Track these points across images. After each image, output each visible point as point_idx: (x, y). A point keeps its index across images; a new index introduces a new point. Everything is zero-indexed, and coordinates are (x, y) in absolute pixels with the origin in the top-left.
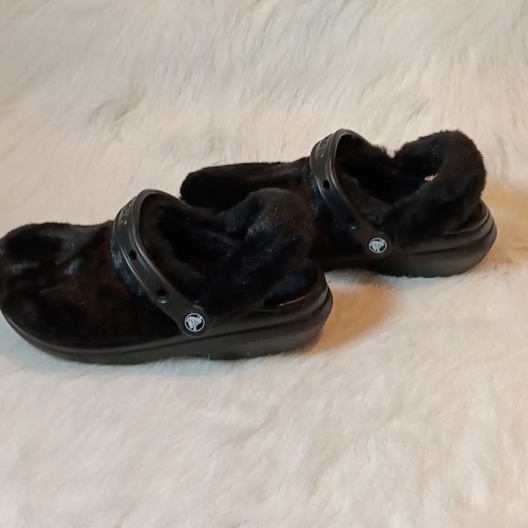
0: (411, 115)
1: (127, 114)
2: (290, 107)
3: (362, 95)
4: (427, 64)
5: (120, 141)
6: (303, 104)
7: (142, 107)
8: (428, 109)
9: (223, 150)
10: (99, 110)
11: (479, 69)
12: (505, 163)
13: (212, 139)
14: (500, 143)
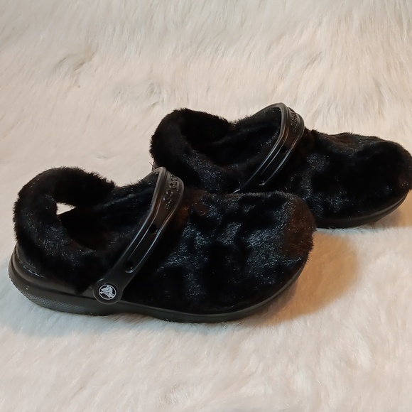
0: (308, 65)
1: (84, 65)
2: (212, 59)
3: (269, 49)
4: (320, 24)
5: (79, 87)
6: (223, 56)
7: (96, 59)
8: (321, 59)
9: (160, 93)
10: (61, 62)
11: (361, 27)
12: (381, 101)
13: (152, 84)
14: (378, 85)
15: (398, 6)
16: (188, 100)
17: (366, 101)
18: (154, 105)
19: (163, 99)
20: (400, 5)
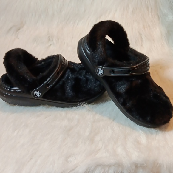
1: (20, 30)
2: (73, 26)
4: (116, 10)
5: (18, 39)
6: (77, 25)
9: (53, 40)
10: (11, 29)
11: (133, 11)
12: (142, 41)
13: (49, 37)
14: (140, 34)
15: (147, 3)
16: (64, 43)
17: (136, 40)
18: (50, 45)
19: (54, 42)
20: (147, 2)
